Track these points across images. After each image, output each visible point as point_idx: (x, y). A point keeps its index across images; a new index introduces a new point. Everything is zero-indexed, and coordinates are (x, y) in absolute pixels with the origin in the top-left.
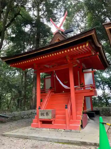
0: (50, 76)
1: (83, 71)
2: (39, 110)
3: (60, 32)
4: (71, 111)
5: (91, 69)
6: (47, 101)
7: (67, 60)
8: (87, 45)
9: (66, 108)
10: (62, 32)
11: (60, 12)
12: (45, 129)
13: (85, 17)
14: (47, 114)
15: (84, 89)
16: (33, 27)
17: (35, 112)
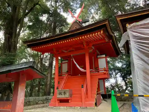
0: (67, 61)
1: (97, 57)
2: (58, 90)
3: (78, 22)
4: (87, 91)
5: (105, 55)
6: (64, 83)
7: (84, 46)
8: (102, 32)
9: (82, 87)
10: (79, 22)
11: (76, 4)
12: (62, 107)
13: (99, 10)
14: (65, 93)
15: (98, 72)
16: (50, 16)
17: (50, 98)
